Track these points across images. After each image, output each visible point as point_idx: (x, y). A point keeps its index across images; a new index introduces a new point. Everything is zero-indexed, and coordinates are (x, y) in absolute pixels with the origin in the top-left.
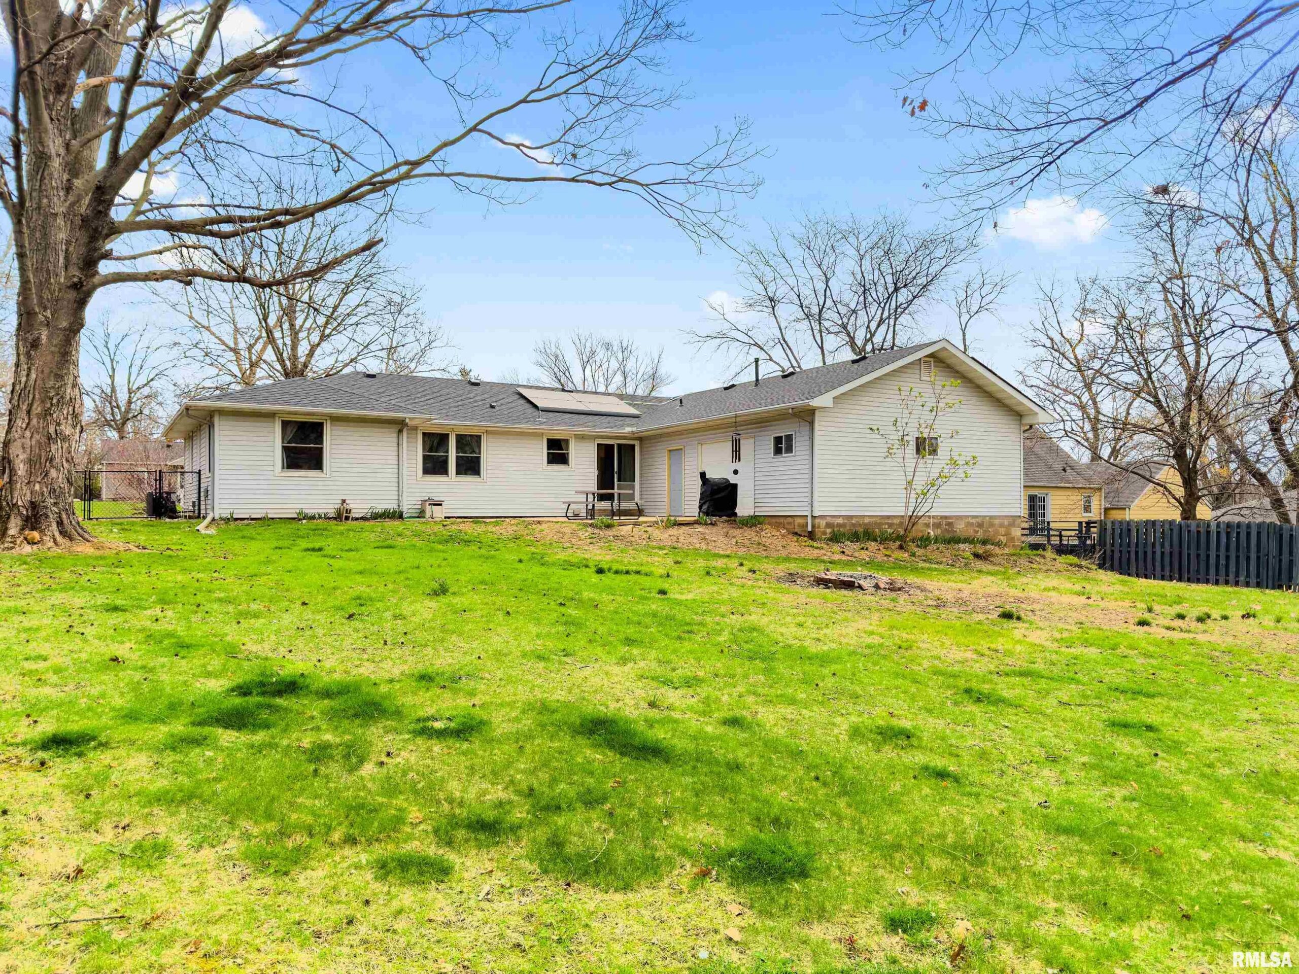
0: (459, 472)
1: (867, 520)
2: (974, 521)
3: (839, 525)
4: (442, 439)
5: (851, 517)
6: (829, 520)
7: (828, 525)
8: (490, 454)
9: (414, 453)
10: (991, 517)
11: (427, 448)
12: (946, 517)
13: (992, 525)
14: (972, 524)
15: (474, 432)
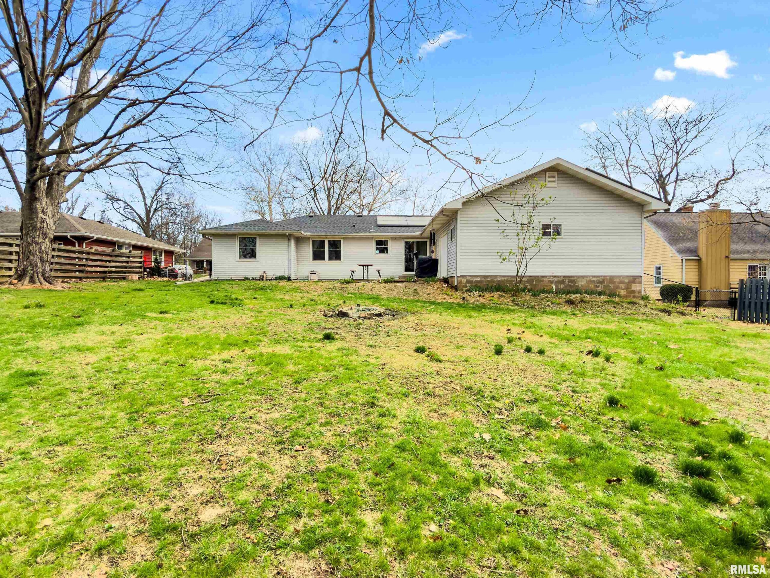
0: (330, 258)
1: (499, 279)
2: (595, 279)
3: (476, 281)
4: (322, 243)
5: (488, 277)
6: (468, 278)
7: (468, 282)
8: (344, 249)
9: (309, 250)
10: (611, 277)
11: (316, 247)
12: (569, 277)
13: (612, 282)
14: (593, 281)
15: (337, 238)
